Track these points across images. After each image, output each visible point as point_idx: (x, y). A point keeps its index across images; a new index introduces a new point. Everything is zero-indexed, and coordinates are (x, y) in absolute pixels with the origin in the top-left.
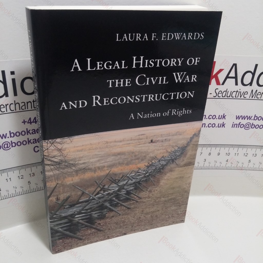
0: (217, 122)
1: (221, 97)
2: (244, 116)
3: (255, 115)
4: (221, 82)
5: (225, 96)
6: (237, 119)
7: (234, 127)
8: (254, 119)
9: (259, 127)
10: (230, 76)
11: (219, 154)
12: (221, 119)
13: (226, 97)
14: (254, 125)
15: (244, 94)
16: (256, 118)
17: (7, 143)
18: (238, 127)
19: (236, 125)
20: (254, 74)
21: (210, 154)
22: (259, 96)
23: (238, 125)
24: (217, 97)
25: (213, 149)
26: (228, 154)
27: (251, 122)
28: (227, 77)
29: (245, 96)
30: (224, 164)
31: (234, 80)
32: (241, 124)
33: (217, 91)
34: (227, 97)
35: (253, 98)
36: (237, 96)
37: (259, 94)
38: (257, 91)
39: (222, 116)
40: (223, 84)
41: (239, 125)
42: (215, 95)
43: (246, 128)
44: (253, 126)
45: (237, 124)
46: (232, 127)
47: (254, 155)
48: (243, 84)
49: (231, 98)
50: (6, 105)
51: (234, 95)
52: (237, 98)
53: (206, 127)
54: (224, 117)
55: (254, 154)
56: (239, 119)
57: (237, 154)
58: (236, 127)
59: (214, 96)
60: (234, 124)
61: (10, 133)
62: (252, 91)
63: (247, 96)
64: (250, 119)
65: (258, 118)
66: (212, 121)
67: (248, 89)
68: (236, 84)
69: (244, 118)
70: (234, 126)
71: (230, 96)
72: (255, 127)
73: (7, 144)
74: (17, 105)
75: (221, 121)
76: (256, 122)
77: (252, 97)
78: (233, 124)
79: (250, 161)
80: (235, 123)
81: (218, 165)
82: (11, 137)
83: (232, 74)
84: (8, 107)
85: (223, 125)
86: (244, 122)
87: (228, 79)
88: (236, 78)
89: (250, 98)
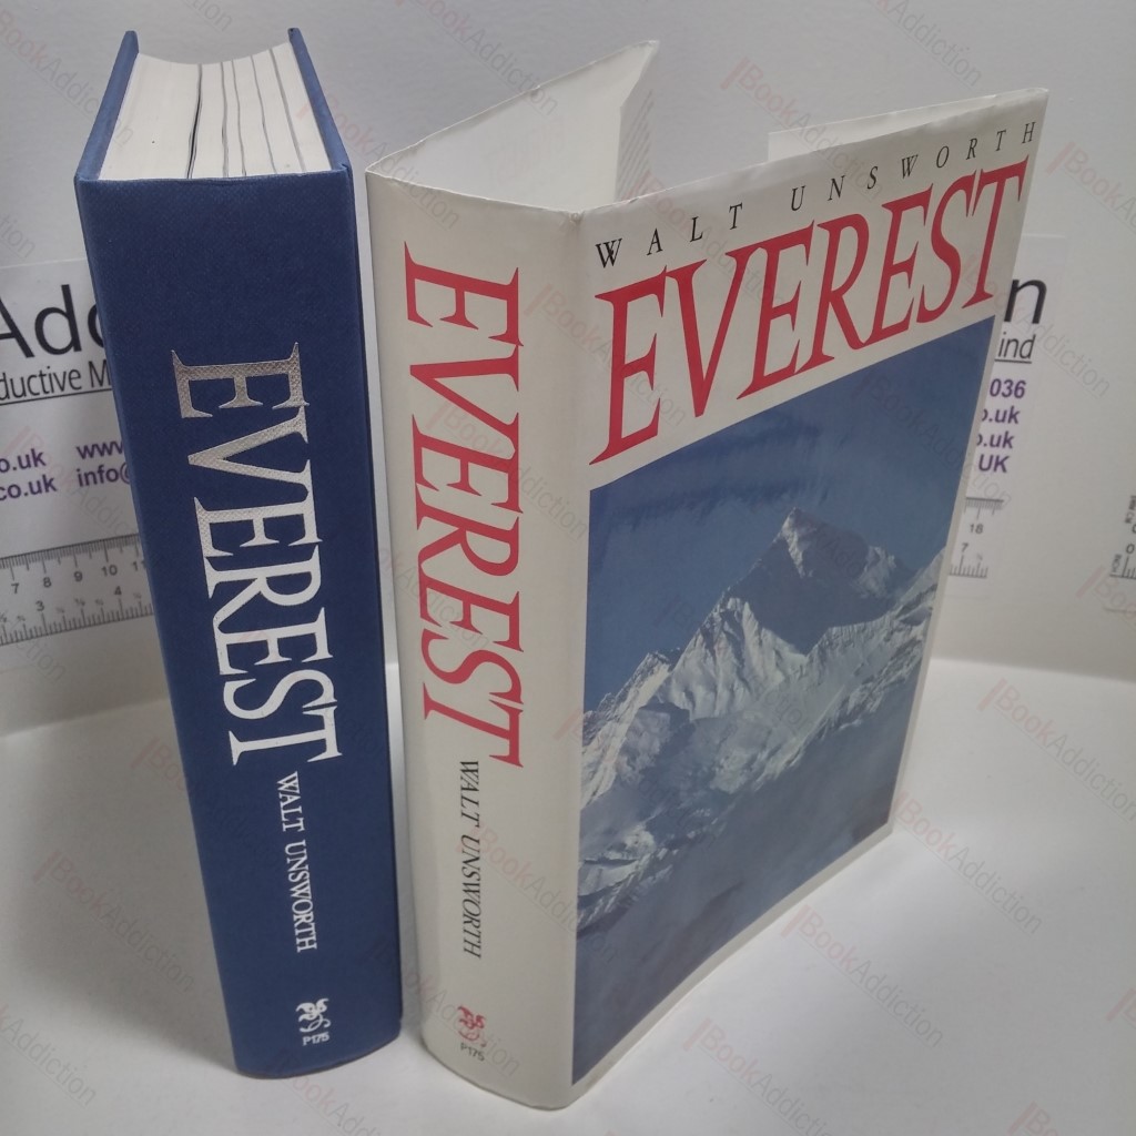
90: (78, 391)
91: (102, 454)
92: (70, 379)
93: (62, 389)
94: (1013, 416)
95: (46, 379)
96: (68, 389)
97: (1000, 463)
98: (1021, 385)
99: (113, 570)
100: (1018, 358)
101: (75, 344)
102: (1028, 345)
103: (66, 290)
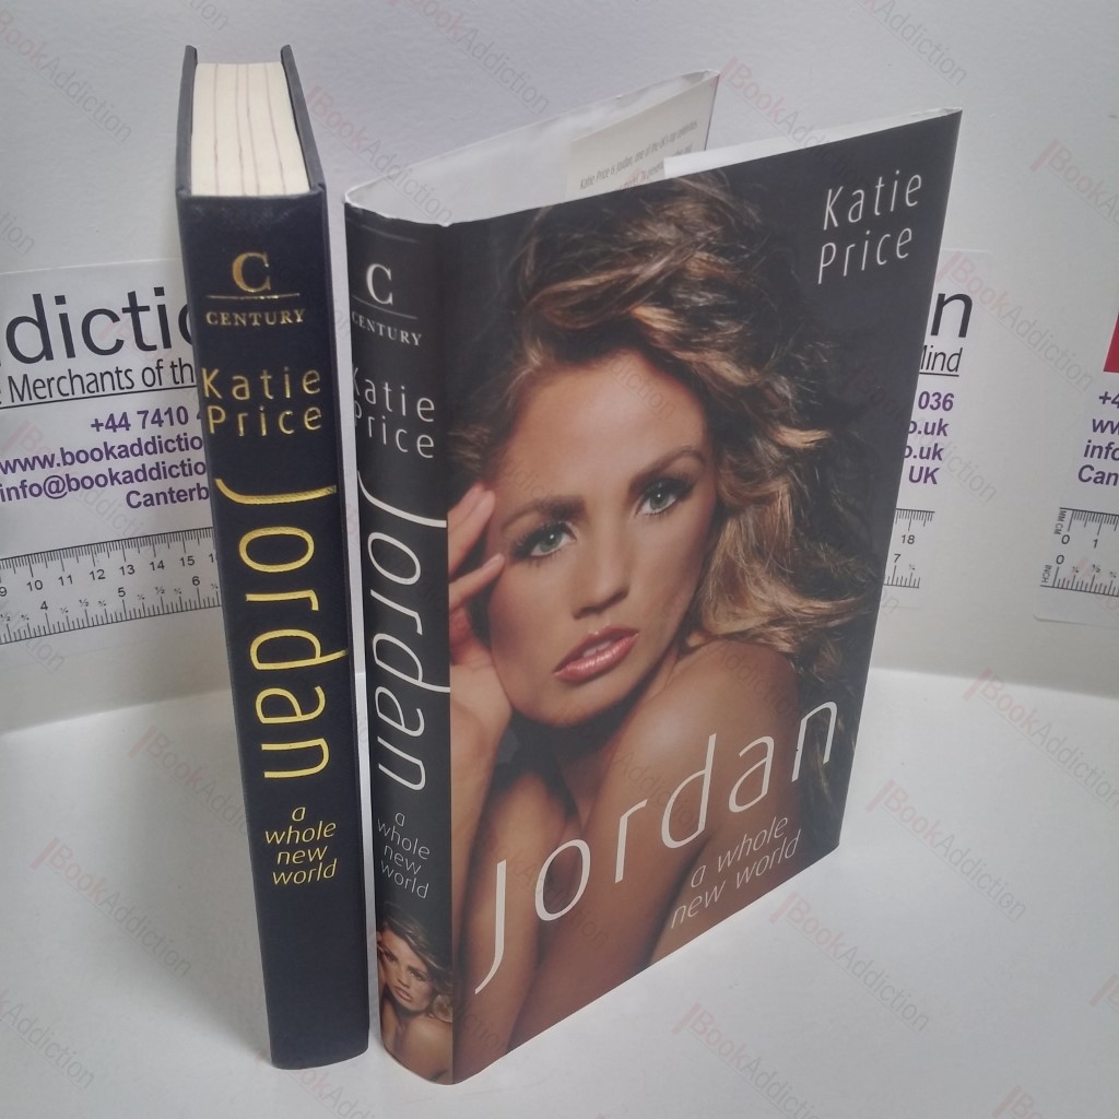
91: (24, 469)
94: (942, 428)
97: (929, 475)
98: (949, 398)
99: (39, 585)
100: (946, 371)
102: (956, 358)
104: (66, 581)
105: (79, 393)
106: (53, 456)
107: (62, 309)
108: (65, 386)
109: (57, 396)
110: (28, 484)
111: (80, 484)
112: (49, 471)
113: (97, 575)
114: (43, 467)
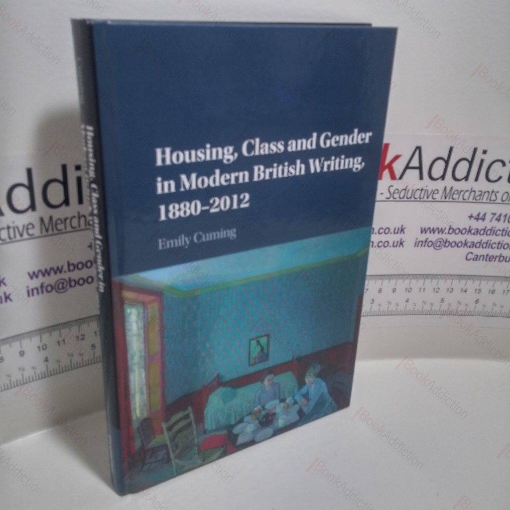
0: (392, 238)
1: (398, 199)
2: (433, 229)
3: (450, 226)
4: (398, 175)
5: (403, 197)
6: (422, 232)
7: (418, 246)
8: (449, 233)
9: (457, 244)
10: (411, 165)
11: (394, 290)
12: (397, 233)
13: (405, 199)
14: (449, 242)
15: (434, 193)
16: (452, 230)
17: (62, 281)
18: (425, 246)
19: (420, 243)
20: (447, 162)
21: (380, 291)
22: (455, 196)
23: (424, 243)
24: (391, 199)
25: (386, 282)
26: (409, 290)
27: (444, 236)
28: (407, 167)
29: (435, 196)
30: (401, 307)
31: (417, 171)
32: (428, 240)
33: (392, 190)
34: (407, 198)
35: (447, 199)
36: (422, 196)
37: (456, 192)
38: (452, 188)
39: (399, 228)
40: (401, 178)
41: (426, 243)
42: (388, 195)
43: (436, 246)
44: (447, 244)
45: (422, 242)
46: (415, 246)
47: (450, 290)
48: (431, 178)
49: (413, 199)
50: (66, 219)
51: (417, 194)
52: (422, 200)
53: (375, 247)
54: (403, 230)
55: (450, 287)
56: (426, 232)
57: (422, 290)
58: (421, 246)
59: (387, 198)
60: (418, 241)
61: (69, 265)
62: (445, 188)
63: (438, 197)
64: (442, 233)
65: (454, 231)
66: (383, 238)
67: (439, 185)
68: (421, 178)
69: (432, 231)
70: (418, 244)
71: (411, 198)
72: (450, 244)
73: (63, 283)
74: (82, 219)
75: (397, 238)
76: (452, 238)
77: (446, 197)
78: (416, 242)
79: (443, 300)
80: (420, 239)
81: (393, 308)
82: (69, 270)
83: (415, 163)
84: (68, 222)
85: (401, 243)
86: (433, 237)
87: (408, 171)
88: (420, 168)
89: (441, 198)
90: (32, 237)
91: (44, 275)
92: (27, 229)
93: (21, 235)
95: (11, 230)
96: (25, 236)
99: (44, 347)
101: (33, 207)
103: (29, 172)
104: (62, 343)
105: (83, 226)
106: (62, 267)
107: (79, 173)
108: (75, 222)
109: (69, 229)
110: (45, 285)
111: (77, 283)
112: (59, 276)
113: (80, 338)
114: (55, 273)
